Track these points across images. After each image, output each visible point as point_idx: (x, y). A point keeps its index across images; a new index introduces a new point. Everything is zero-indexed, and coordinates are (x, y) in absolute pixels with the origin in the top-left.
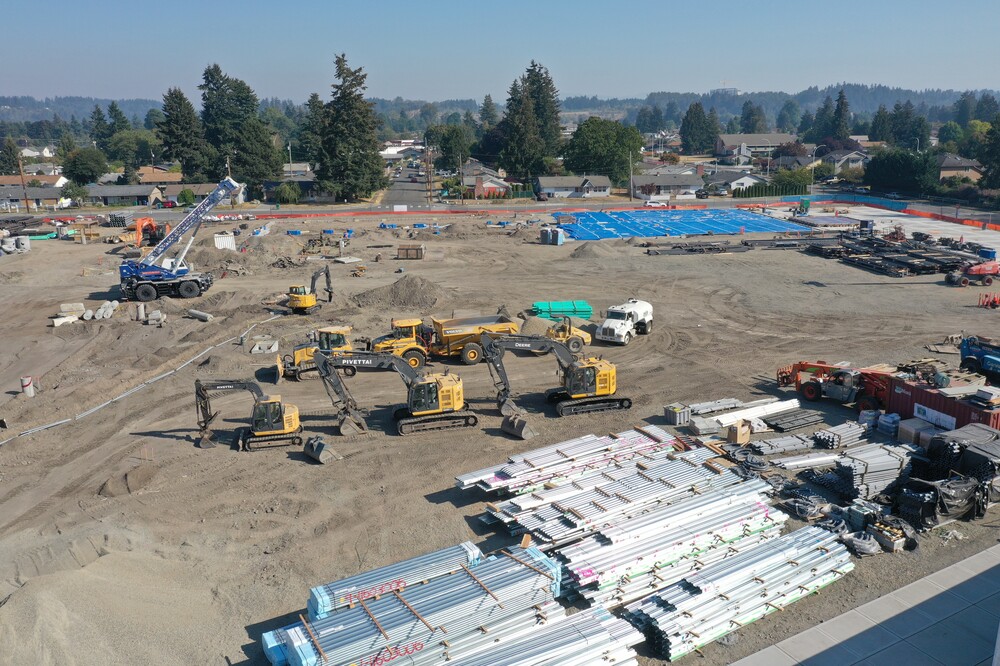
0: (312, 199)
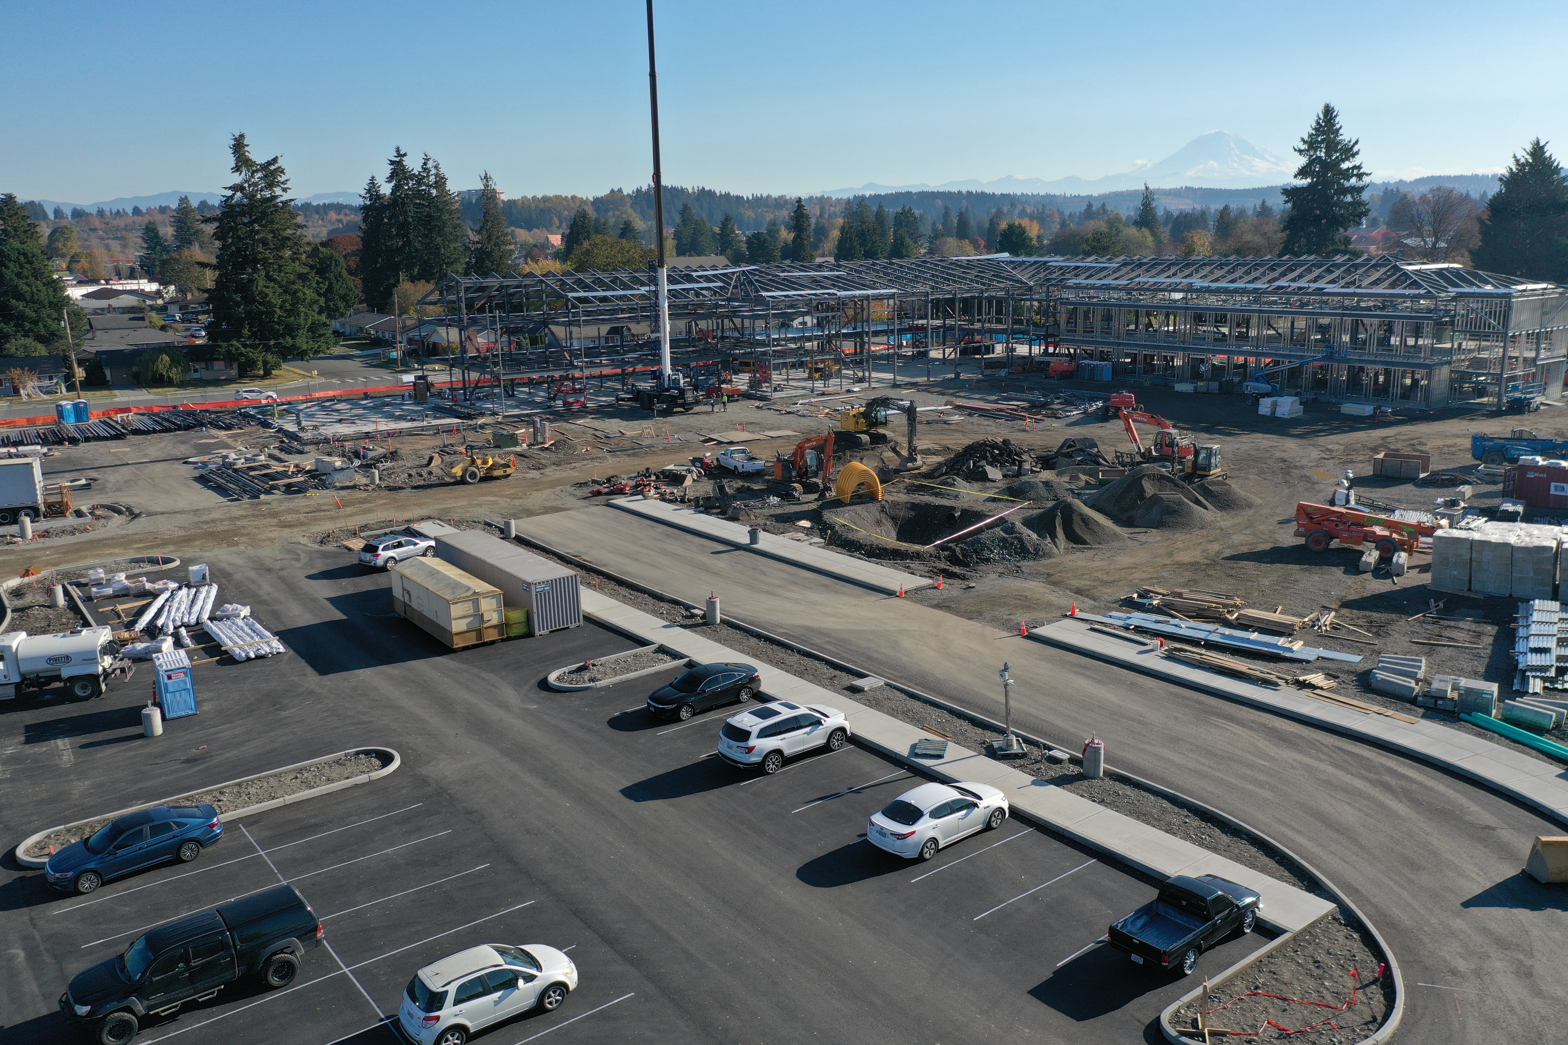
0: (196, 375)
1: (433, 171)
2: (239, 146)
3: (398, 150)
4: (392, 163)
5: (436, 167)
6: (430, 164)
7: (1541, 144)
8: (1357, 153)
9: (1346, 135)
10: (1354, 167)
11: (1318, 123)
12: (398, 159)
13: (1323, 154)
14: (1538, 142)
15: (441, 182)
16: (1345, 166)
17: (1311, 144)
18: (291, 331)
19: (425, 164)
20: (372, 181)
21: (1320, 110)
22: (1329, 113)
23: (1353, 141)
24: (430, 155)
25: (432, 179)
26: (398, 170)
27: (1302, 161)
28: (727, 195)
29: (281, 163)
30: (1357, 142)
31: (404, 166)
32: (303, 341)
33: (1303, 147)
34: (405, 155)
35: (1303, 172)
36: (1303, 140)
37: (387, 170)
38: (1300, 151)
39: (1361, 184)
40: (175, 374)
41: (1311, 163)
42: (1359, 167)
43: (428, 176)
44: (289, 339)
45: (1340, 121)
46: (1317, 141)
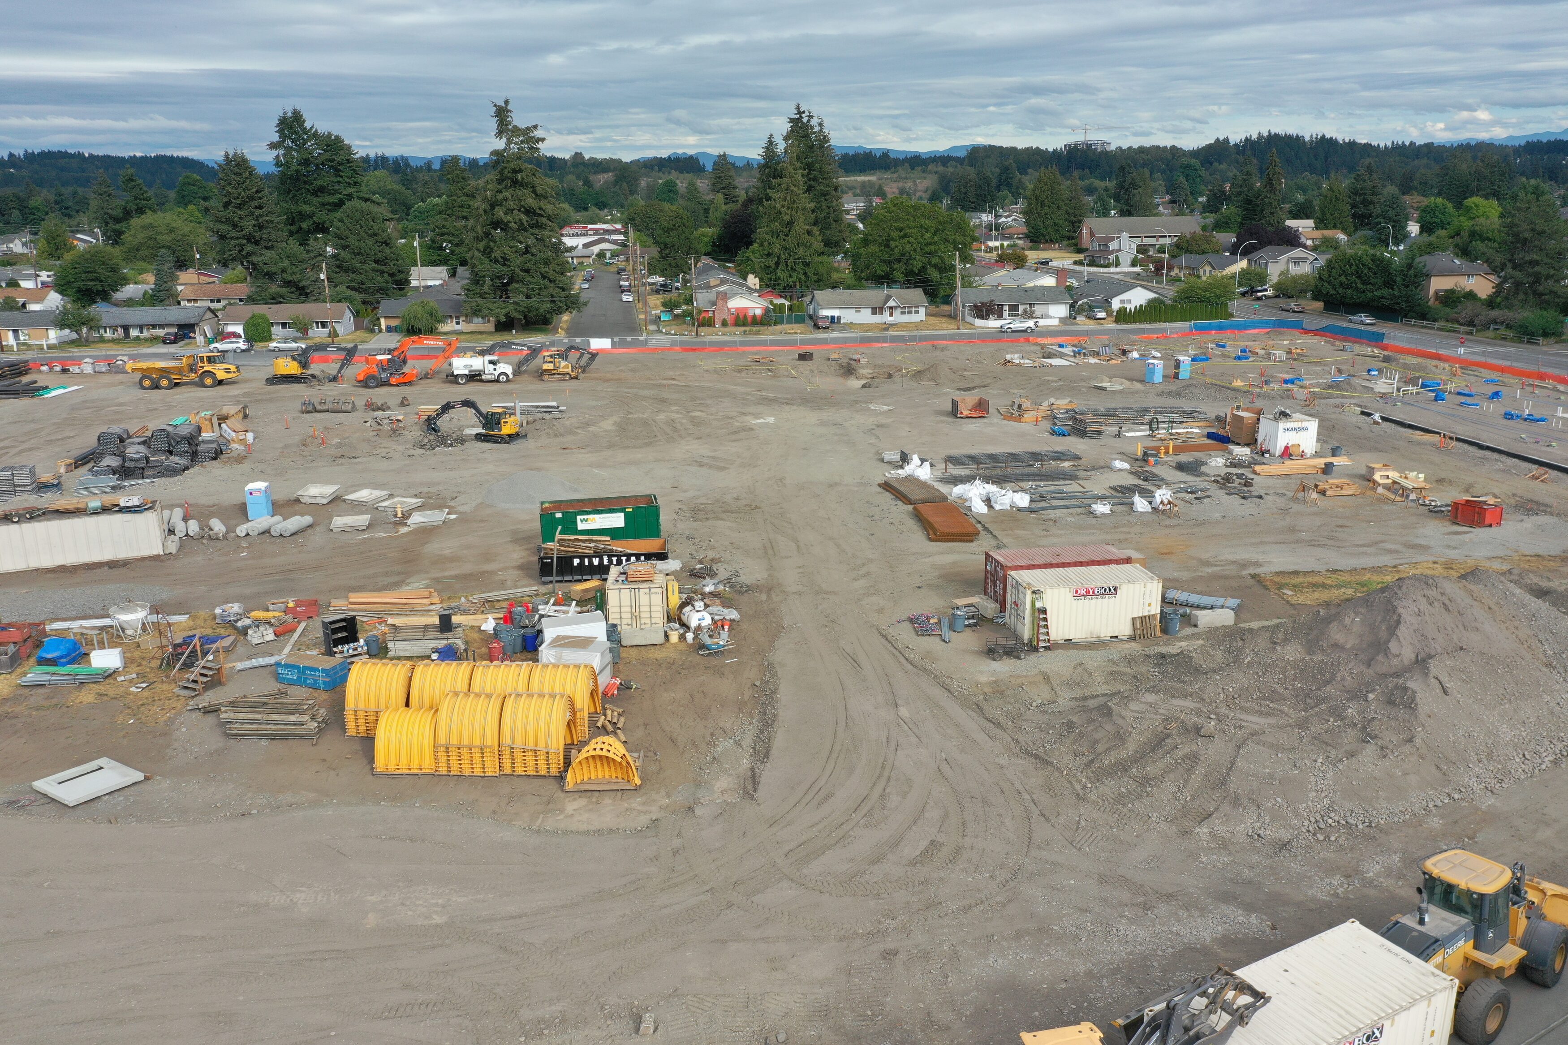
0: (458, 328)
1: (816, 129)
2: (502, 113)
3: (798, 108)
4: (792, 120)
5: (820, 125)
12: (797, 117)
20: (771, 142)
26: (795, 128)
31: (801, 124)
34: (803, 112)
37: (786, 128)
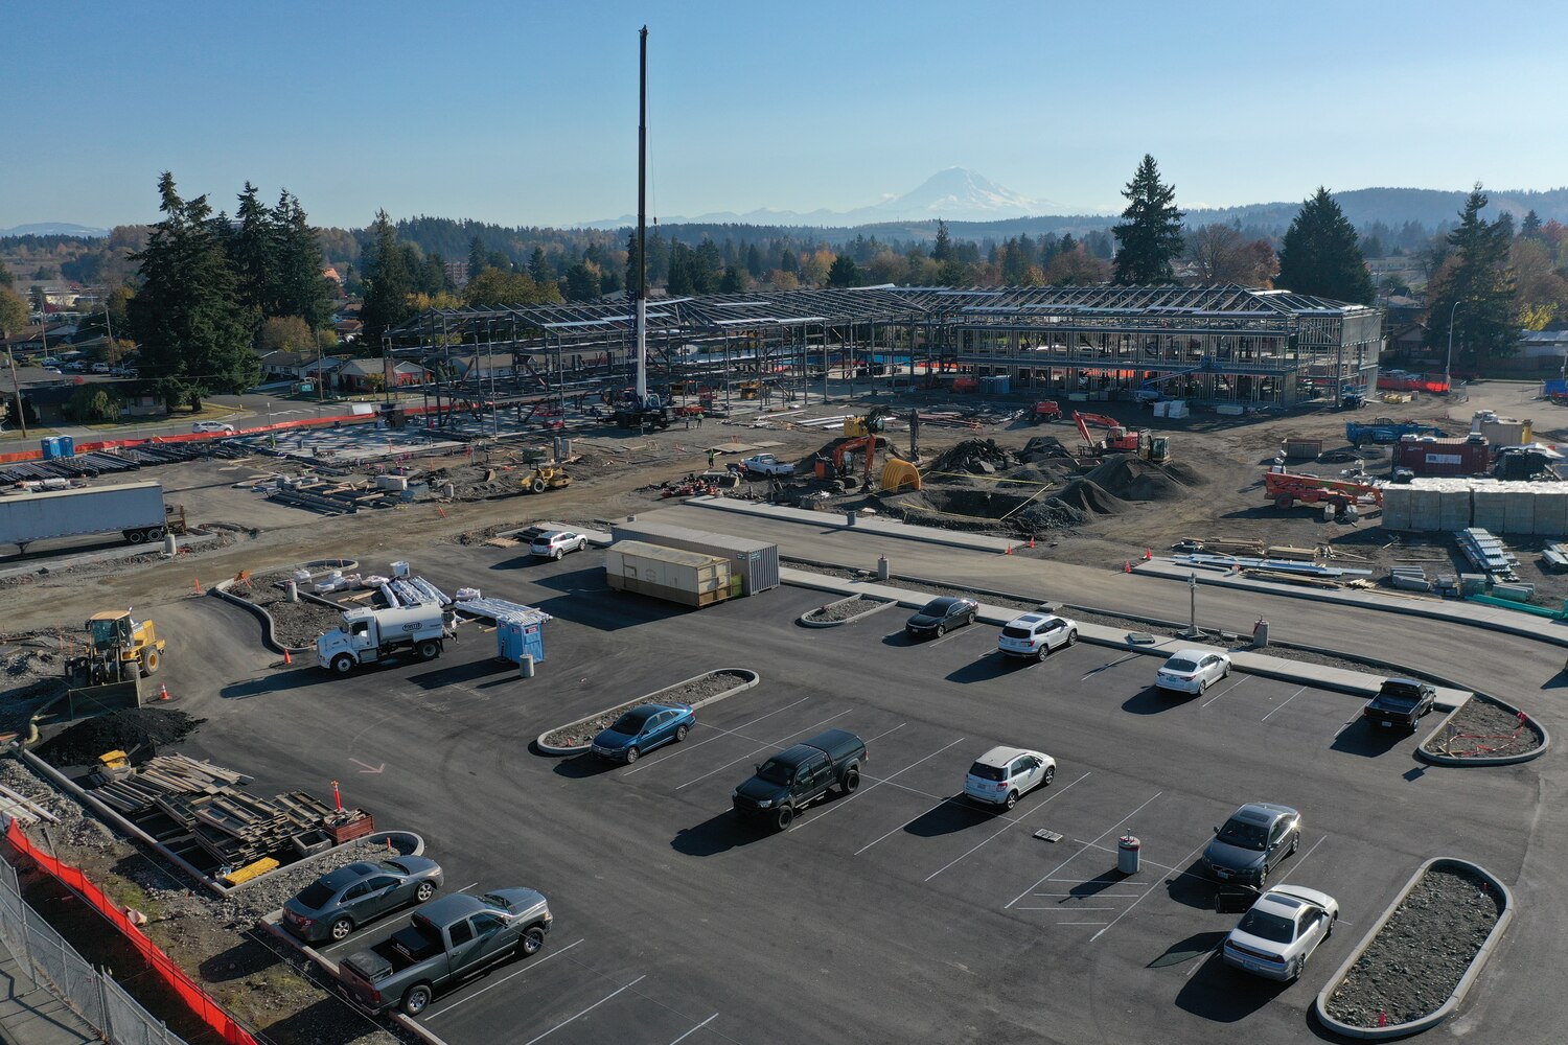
0: (125, 412)
1: (292, 207)
2: (166, 185)
3: (248, 185)
4: (242, 198)
5: (295, 203)
6: (288, 200)
7: (1326, 191)
8: (1173, 197)
9: (1164, 181)
10: (1171, 209)
11: (1141, 171)
12: (247, 194)
13: (1146, 198)
14: (1323, 190)
15: (299, 217)
16: (1166, 206)
17: (1136, 189)
18: (227, 365)
19: (283, 199)
20: (223, 212)
21: (1142, 160)
22: (1149, 161)
23: (1169, 188)
24: (288, 190)
25: (291, 214)
26: (249, 205)
27: (1129, 203)
28: (496, 227)
29: (208, 202)
30: (1173, 187)
31: (254, 202)
32: (238, 376)
33: (1129, 191)
34: (256, 190)
35: (1129, 213)
36: (1128, 185)
37: (237, 205)
38: (1127, 195)
39: (1177, 223)
40: (111, 411)
41: (1135, 206)
42: (1174, 209)
43: (287, 211)
44: (225, 374)
45: (1159, 169)
46: (1140, 187)
